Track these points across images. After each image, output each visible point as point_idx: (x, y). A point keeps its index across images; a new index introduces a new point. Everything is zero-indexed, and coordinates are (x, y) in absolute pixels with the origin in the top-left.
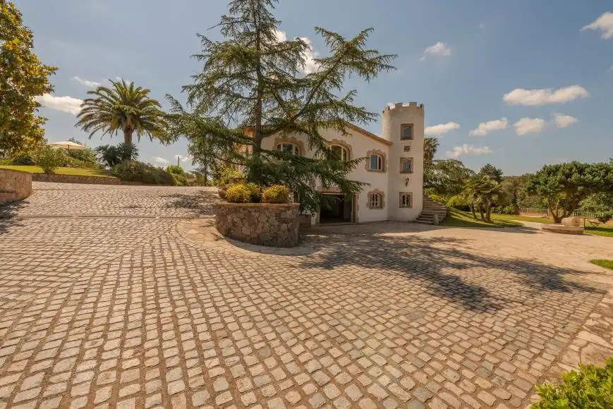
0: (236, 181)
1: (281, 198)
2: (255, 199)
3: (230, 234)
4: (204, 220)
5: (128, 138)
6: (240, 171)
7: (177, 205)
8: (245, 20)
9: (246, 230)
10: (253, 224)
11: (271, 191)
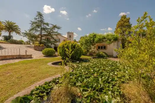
0: (37, 44)
1: (42, 46)
2: (39, 46)
3: (36, 50)
4: (32, 49)
5: (10, 34)
6: (38, 42)
7: (27, 47)
8: (38, 18)
9: (38, 49)
10: (39, 49)
11: (42, 45)
